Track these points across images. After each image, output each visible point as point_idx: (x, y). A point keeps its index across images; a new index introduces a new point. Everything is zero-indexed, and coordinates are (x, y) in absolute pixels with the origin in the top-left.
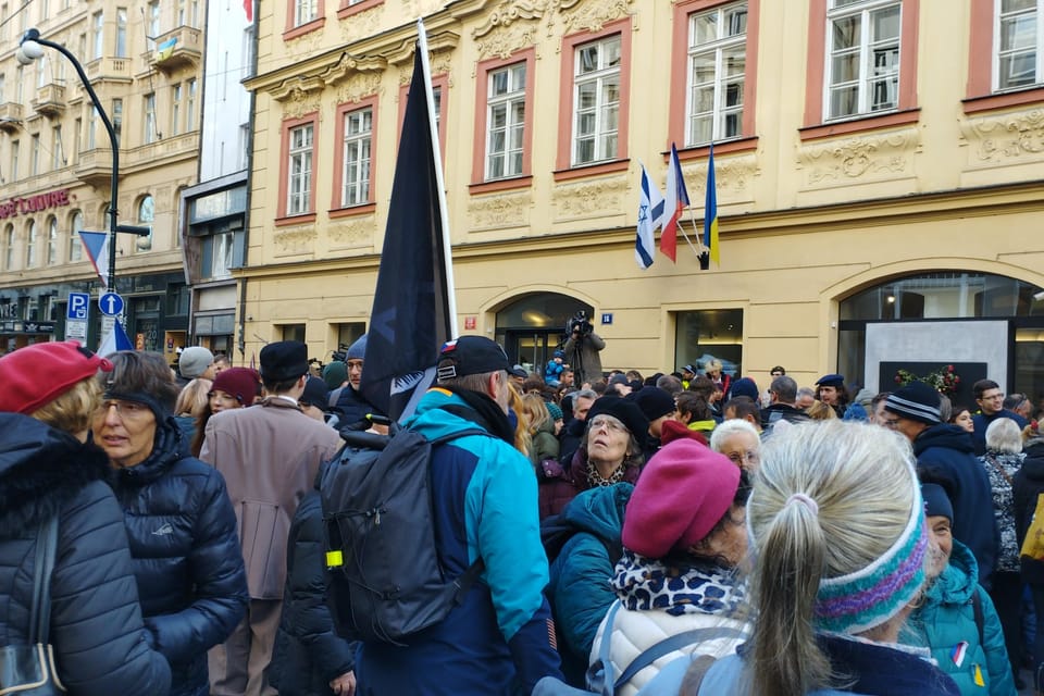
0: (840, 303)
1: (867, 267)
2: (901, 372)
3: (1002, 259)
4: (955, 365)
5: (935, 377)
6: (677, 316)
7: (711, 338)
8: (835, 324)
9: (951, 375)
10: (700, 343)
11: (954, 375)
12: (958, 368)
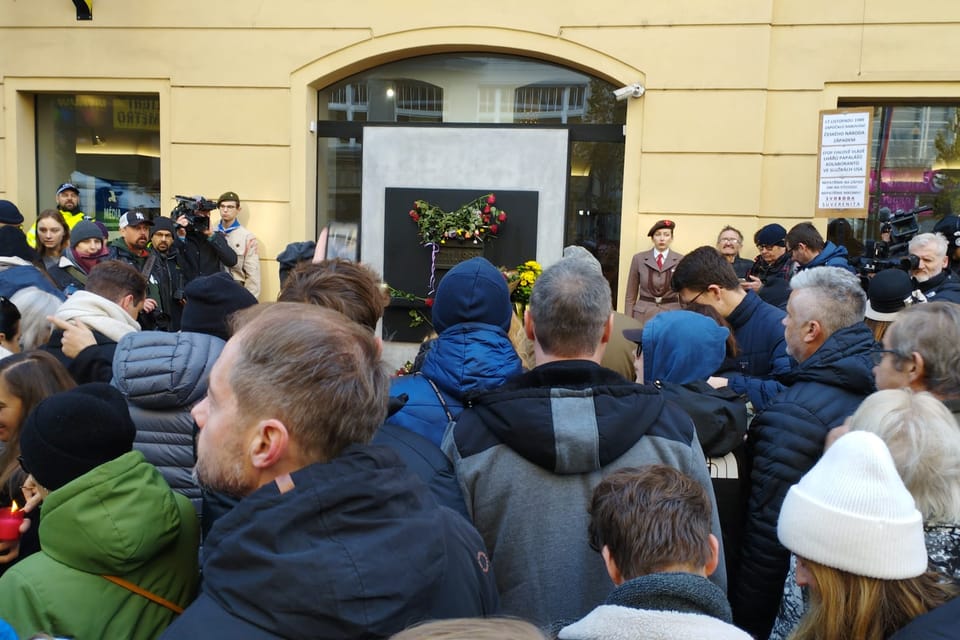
0: (318, 92)
1: (366, 35)
2: (418, 204)
3: (568, 34)
4: (498, 194)
5: (469, 213)
6: (37, 101)
7: (95, 143)
8: (313, 126)
9: (493, 209)
10: (79, 151)
11: (498, 209)
12: (503, 198)
